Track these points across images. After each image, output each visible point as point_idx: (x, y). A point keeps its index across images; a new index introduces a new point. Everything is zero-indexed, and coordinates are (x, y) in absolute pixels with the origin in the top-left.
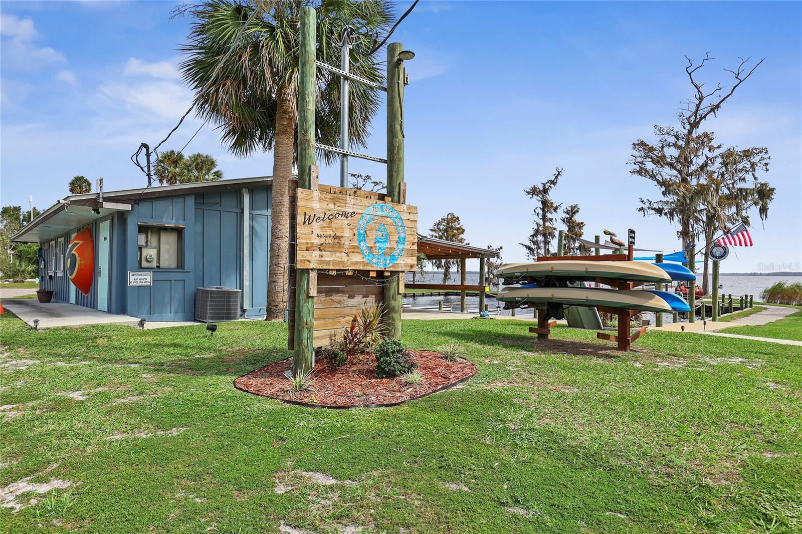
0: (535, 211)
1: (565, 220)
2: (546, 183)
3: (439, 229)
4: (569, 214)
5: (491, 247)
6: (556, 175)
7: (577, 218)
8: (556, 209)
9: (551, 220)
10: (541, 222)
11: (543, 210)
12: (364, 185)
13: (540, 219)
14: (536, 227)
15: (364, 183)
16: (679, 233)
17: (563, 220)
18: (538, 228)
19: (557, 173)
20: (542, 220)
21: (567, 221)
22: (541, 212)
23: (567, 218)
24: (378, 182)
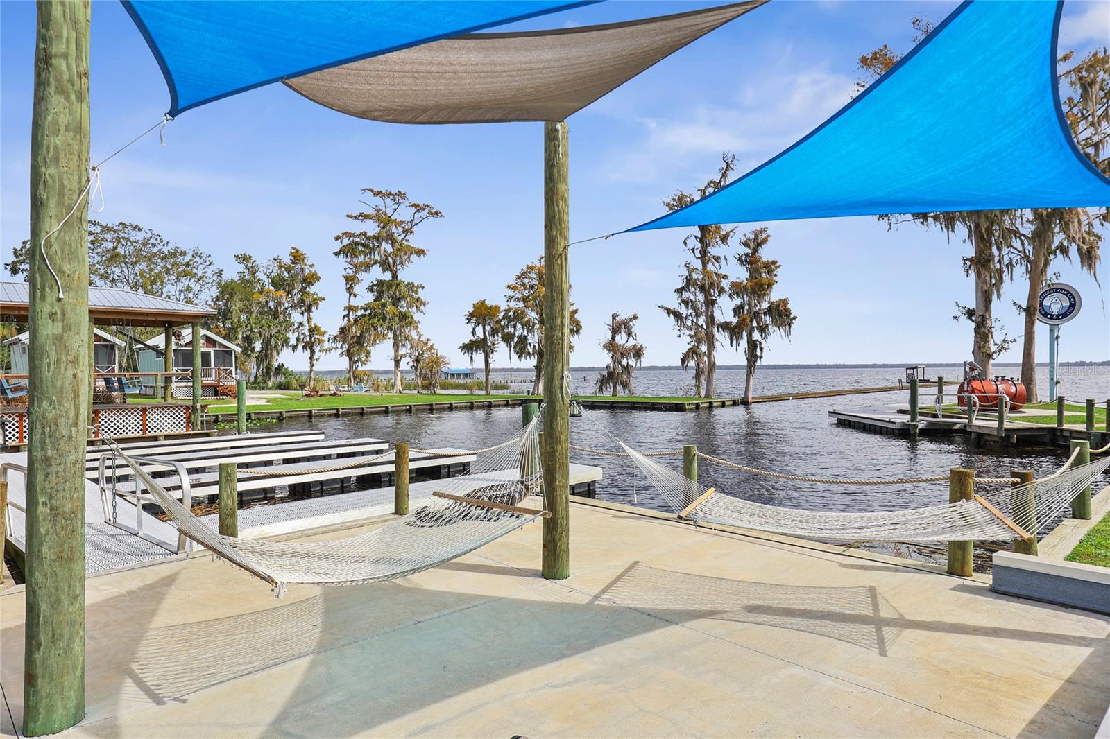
0: (685, 243)
1: (744, 257)
2: (706, 188)
3: (523, 285)
4: (749, 247)
5: (617, 316)
6: (723, 171)
7: (765, 254)
8: (724, 239)
9: (717, 259)
10: (698, 264)
11: (702, 240)
12: (395, 210)
13: (697, 258)
14: (686, 273)
15: (396, 206)
16: (968, 263)
17: (740, 259)
18: (690, 275)
19: (725, 166)
20: (699, 261)
21: (746, 261)
22: (698, 245)
23: (747, 255)
24: (421, 205)
